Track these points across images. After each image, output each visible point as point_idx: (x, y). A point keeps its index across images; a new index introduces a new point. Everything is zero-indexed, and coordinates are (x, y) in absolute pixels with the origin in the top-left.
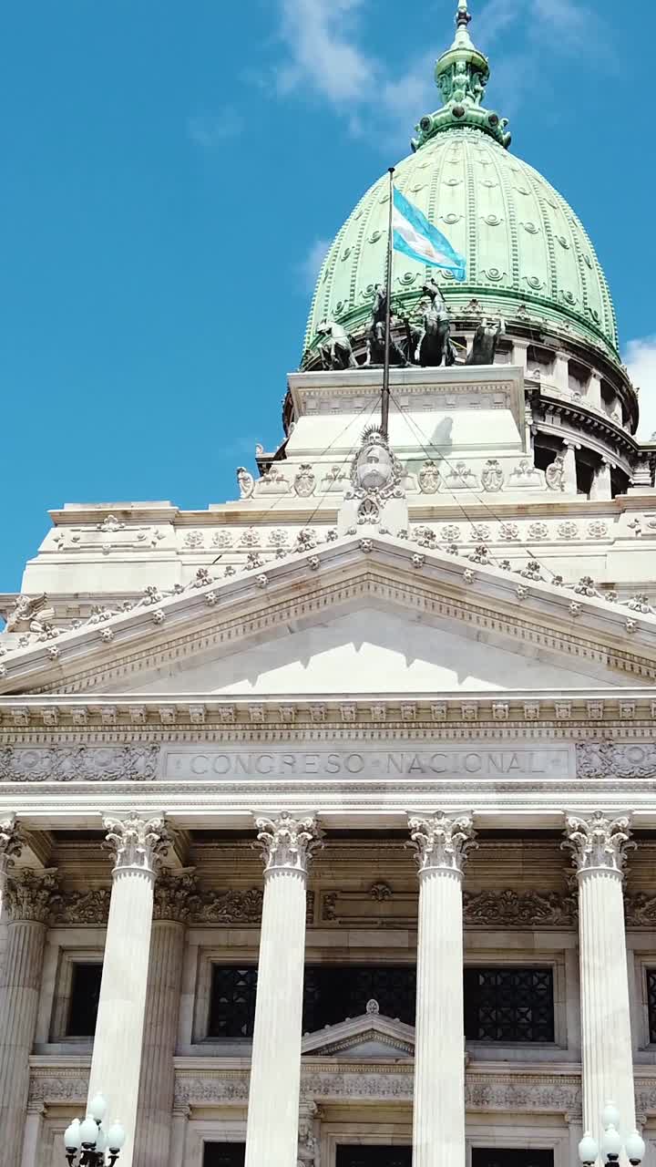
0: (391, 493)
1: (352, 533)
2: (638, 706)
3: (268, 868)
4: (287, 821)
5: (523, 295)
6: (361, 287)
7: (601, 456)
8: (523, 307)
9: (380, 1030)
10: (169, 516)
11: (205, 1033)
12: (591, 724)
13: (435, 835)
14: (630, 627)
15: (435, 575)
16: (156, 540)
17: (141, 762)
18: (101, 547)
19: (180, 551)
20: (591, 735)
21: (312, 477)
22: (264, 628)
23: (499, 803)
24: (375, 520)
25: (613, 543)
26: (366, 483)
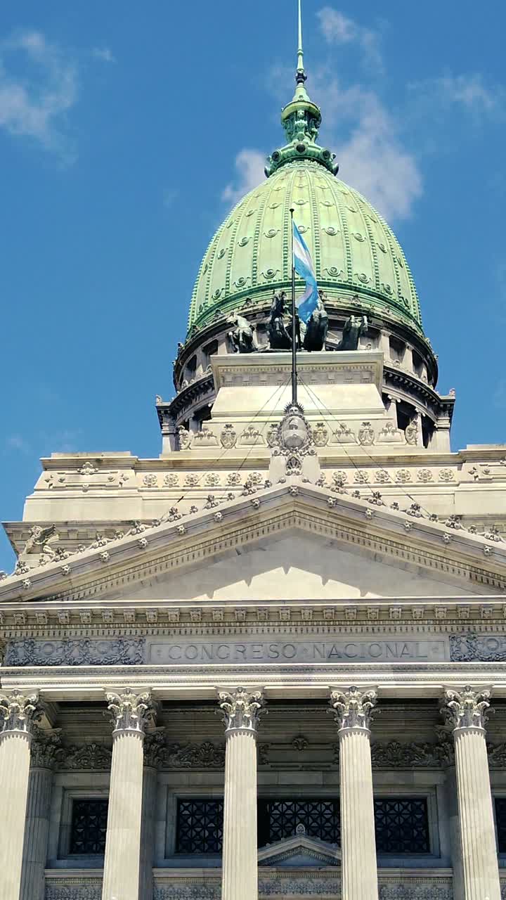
0: (307, 451)
1: (283, 482)
2: (494, 610)
3: (229, 729)
4: (242, 694)
5: (356, 287)
6: (234, 279)
7: (415, 407)
8: (357, 296)
9: (306, 846)
10: (131, 463)
11: (173, 850)
12: (460, 622)
13: (351, 704)
14: (487, 552)
15: (344, 513)
16: (122, 481)
17: (131, 651)
18: (82, 486)
19: (140, 489)
20: (460, 630)
21: (233, 434)
22: (219, 551)
23: (395, 680)
24: (298, 472)
25: (458, 485)
26: (289, 443)
